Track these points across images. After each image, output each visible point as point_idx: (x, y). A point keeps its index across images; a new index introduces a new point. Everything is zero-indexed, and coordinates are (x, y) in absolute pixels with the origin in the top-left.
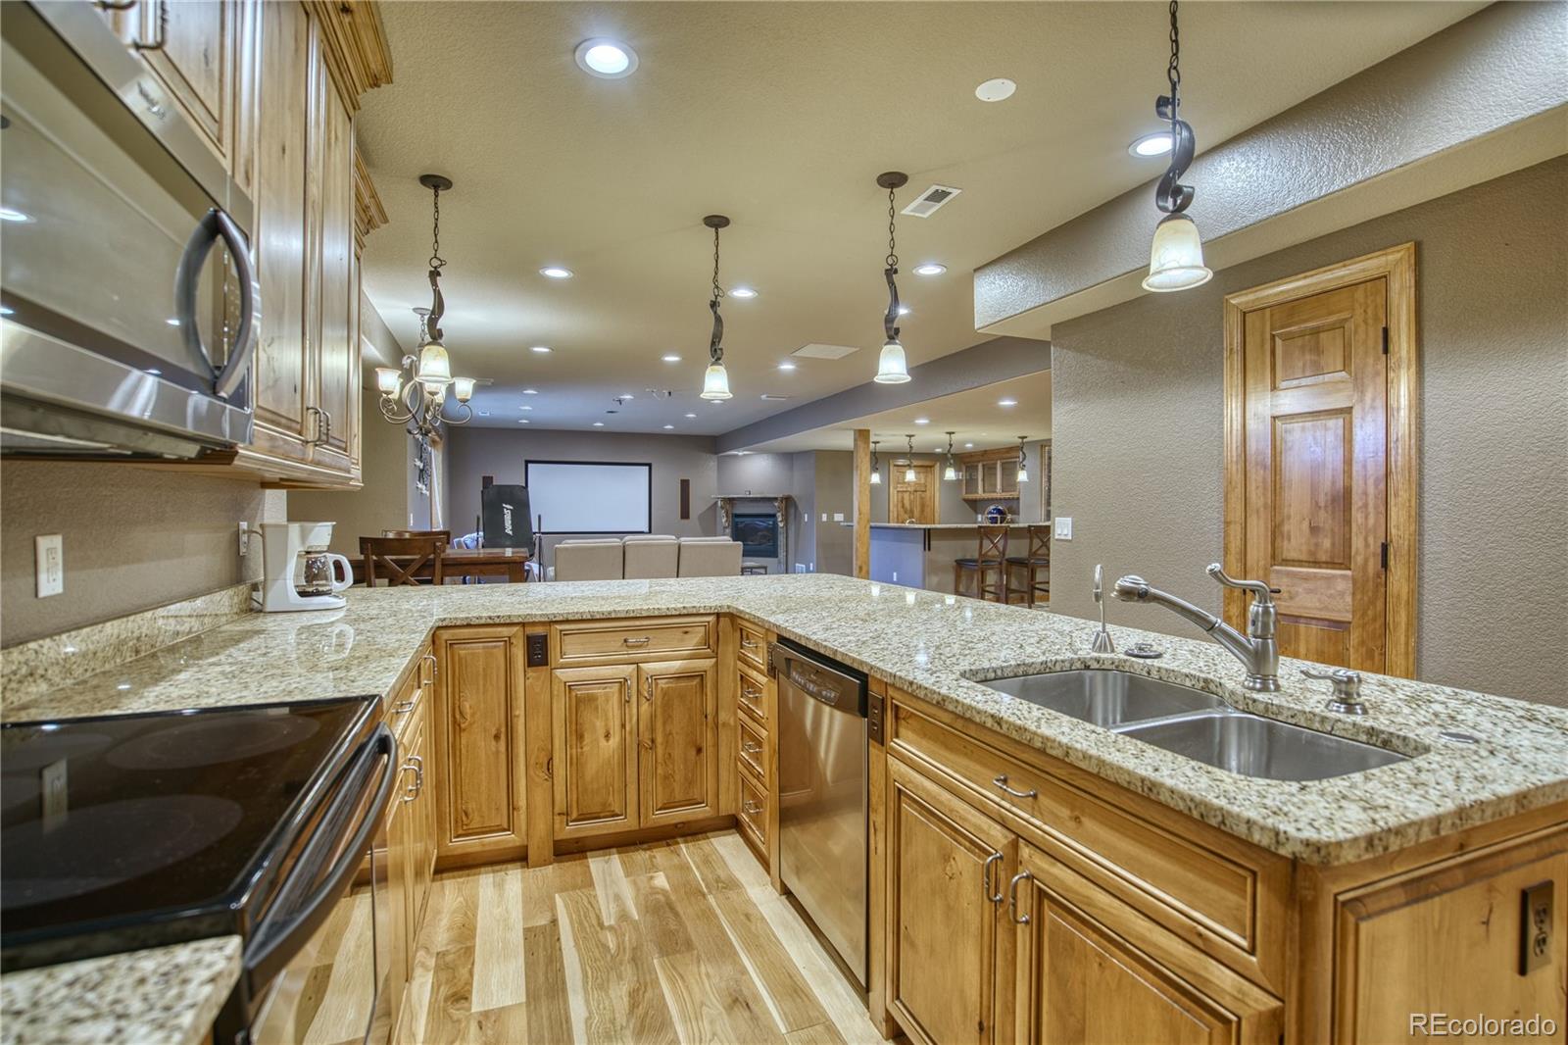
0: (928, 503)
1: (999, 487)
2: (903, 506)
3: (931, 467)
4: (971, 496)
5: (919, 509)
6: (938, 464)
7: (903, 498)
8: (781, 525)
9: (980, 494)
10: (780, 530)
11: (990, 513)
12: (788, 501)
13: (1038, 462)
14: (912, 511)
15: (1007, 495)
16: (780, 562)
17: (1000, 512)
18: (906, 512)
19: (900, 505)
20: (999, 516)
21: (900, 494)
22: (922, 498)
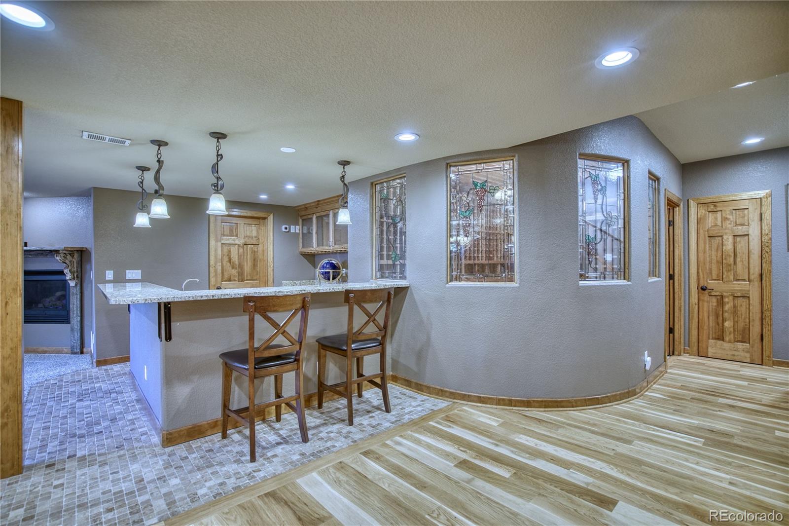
0: (261, 257)
1: (331, 239)
2: (230, 261)
3: (264, 218)
4: (307, 250)
5: (250, 264)
6: (271, 216)
7: (229, 252)
8: (72, 284)
9: (315, 248)
10: (71, 290)
11: (323, 267)
12: (82, 255)
13: (367, 206)
14: (241, 266)
15: (338, 248)
16: (72, 330)
17: (333, 266)
18: (233, 268)
19: (226, 259)
20: (331, 271)
21: (226, 248)
22: (254, 252)
